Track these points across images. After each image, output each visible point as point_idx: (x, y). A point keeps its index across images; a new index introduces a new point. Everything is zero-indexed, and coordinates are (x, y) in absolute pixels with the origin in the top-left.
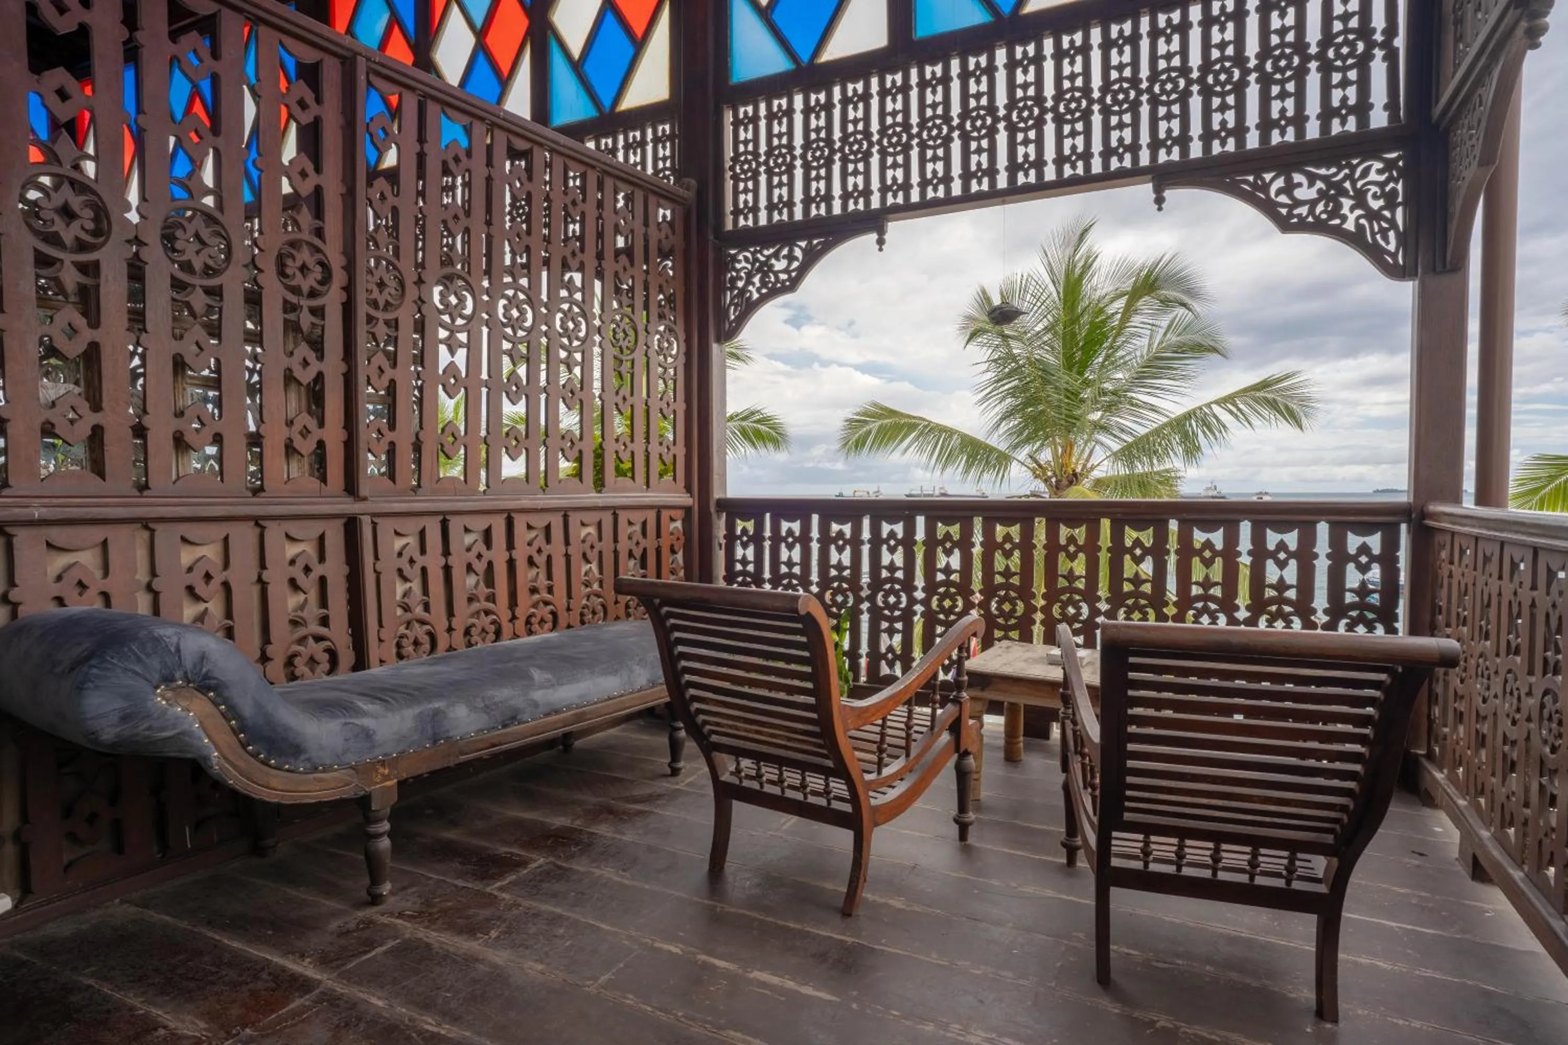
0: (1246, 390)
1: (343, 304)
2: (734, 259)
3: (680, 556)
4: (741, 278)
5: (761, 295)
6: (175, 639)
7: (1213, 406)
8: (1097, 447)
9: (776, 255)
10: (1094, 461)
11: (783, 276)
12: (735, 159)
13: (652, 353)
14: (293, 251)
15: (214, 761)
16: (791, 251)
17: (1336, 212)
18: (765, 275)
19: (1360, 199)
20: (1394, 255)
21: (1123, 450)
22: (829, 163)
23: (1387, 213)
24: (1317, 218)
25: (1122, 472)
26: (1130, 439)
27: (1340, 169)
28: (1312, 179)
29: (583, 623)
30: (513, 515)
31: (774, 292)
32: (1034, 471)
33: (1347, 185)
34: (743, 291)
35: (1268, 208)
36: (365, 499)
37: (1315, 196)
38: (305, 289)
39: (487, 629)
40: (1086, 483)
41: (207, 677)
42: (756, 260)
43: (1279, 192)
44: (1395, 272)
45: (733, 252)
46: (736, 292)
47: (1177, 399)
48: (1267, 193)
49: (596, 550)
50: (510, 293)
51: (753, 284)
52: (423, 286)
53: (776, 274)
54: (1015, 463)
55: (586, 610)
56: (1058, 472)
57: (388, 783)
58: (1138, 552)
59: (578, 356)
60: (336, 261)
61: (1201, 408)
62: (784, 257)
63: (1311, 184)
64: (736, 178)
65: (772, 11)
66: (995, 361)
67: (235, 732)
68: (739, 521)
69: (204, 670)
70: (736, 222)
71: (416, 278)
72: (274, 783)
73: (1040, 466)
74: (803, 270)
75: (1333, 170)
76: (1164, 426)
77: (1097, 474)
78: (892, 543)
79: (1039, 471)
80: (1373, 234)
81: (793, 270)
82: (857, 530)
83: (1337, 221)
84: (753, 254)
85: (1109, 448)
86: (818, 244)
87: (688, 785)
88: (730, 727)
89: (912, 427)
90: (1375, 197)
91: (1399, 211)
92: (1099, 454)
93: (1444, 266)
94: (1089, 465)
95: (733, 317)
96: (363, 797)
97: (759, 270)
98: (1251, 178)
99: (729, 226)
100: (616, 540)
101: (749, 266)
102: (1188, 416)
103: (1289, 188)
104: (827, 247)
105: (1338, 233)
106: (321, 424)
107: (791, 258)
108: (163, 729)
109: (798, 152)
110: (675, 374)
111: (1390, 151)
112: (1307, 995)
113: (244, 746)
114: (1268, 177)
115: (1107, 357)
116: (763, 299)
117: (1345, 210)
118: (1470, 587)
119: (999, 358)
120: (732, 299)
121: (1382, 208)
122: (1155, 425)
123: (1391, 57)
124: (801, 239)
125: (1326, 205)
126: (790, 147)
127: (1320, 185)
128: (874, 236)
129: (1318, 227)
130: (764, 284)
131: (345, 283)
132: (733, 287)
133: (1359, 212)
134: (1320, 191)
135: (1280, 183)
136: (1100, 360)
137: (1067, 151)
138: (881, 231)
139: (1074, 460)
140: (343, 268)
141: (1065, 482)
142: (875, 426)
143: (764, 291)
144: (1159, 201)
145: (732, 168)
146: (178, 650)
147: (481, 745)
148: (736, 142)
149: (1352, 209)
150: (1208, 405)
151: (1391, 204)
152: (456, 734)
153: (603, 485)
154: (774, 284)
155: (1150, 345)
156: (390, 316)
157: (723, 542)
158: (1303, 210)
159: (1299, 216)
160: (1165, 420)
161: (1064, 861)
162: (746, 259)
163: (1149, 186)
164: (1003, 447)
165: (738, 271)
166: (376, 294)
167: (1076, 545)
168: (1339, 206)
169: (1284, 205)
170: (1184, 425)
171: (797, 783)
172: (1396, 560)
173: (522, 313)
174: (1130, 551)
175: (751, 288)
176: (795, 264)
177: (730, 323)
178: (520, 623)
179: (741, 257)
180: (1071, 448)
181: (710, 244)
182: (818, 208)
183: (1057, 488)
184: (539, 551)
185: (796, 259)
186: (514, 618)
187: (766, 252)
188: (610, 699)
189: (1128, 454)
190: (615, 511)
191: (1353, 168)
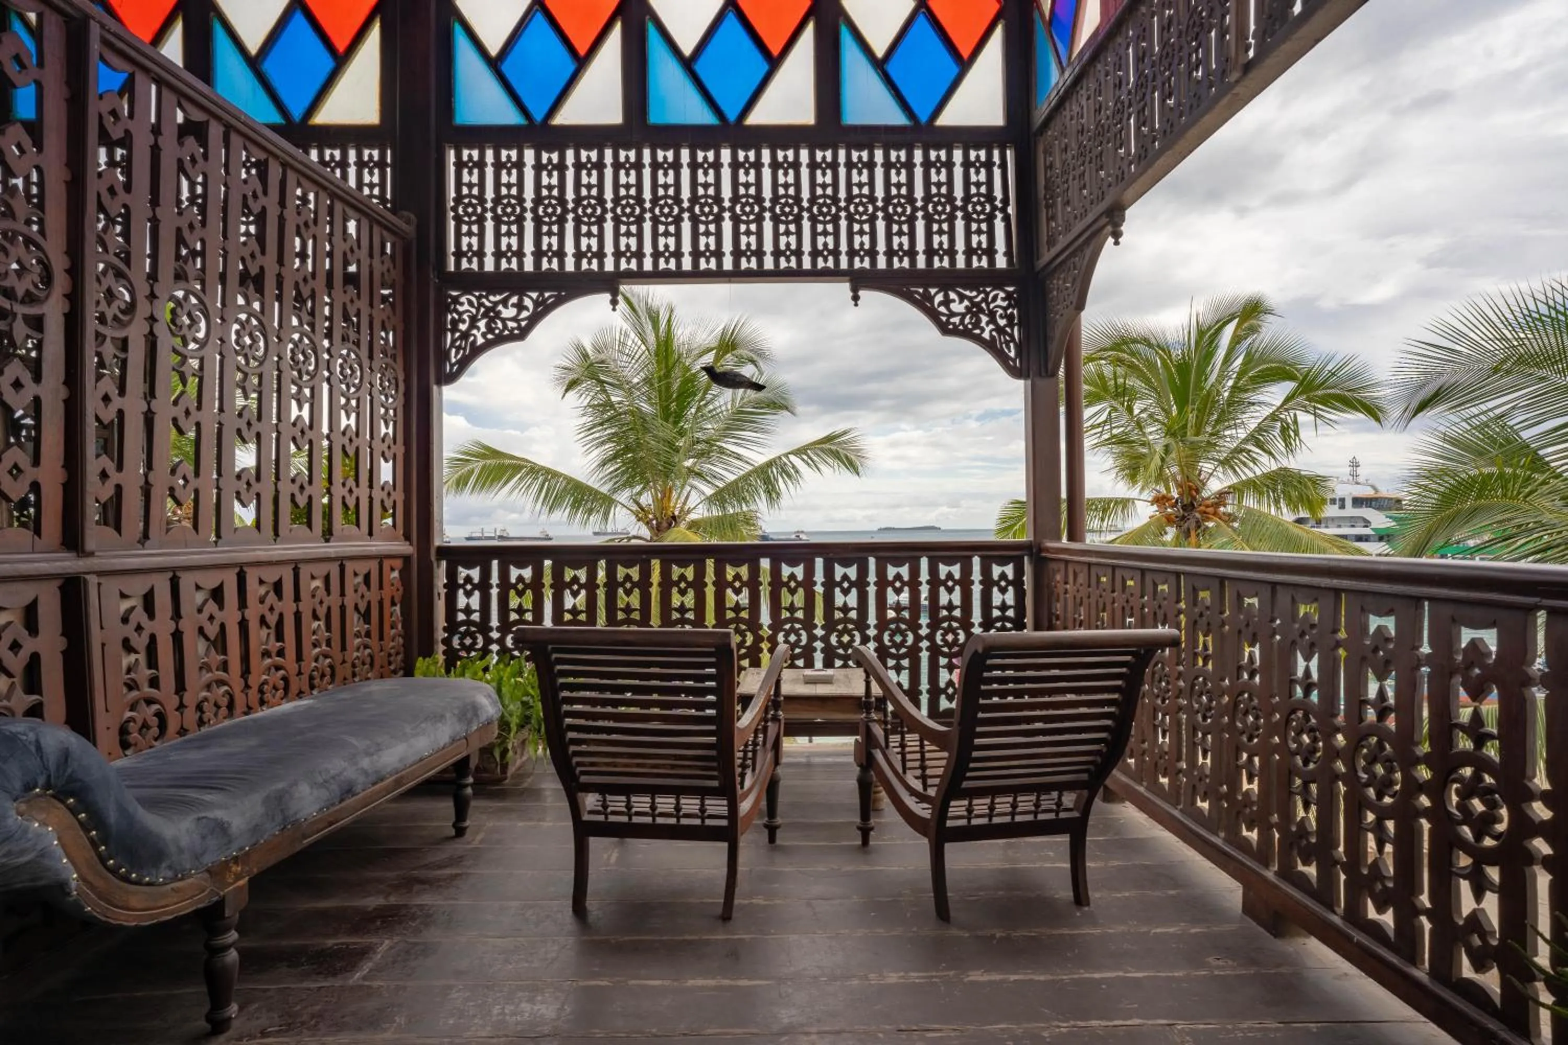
0: (815, 443)
1: (65, 315)
2: (456, 301)
3: (397, 608)
4: (464, 321)
5: (487, 341)
6: (32, 736)
7: (792, 457)
8: (693, 493)
9: (504, 302)
10: (691, 504)
11: (511, 324)
12: (459, 199)
13: (375, 393)
14: (7, 245)
15: (73, 884)
16: (521, 300)
17: (977, 325)
18: (492, 320)
19: (992, 315)
20: (1014, 361)
21: (715, 494)
22: (562, 221)
23: (1008, 329)
24: (965, 327)
25: (715, 513)
26: (721, 485)
27: (979, 293)
28: (962, 298)
29: (312, 687)
30: (245, 569)
31: (500, 340)
32: (636, 514)
33: (983, 305)
34: (465, 335)
35: (933, 314)
36: (91, 554)
37: (964, 311)
38: (20, 293)
39: (220, 703)
40: (683, 526)
41: (71, 779)
42: (481, 305)
43: (940, 304)
44: (1015, 373)
45: (454, 293)
46: (457, 335)
47: (760, 450)
48: (932, 302)
49: (325, 606)
50: (243, 317)
51: (478, 329)
52: (156, 301)
53: (504, 321)
54: (619, 506)
55: (315, 673)
56: (658, 515)
57: (241, 883)
58: (846, 585)
59: (307, 391)
60: (59, 263)
61: (780, 458)
62: (513, 305)
63: (961, 302)
64: (458, 220)
65: (502, 62)
66: (593, 407)
67: (94, 844)
68: (460, 569)
69: (69, 770)
70: (458, 264)
71: (148, 292)
72: (134, 902)
73: (642, 509)
74: (534, 320)
75: (974, 293)
76: (749, 474)
77: (693, 516)
78: (628, 585)
79: (641, 514)
80: (1001, 344)
81: (523, 320)
82: (592, 575)
83: (977, 331)
84: (479, 298)
85: (704, 494)
86: (550, 297)
87: (481, 842)
88: (607, 764)
89: (516, 469)
90: (1001, 317)
91: (1016, 329)
92: (694, 499)
93: (1047, 371)
94: (686, 507)
95: (453, 360)
96: (217, 902)
97: (485, 315)
98: (921, 290)
99: (452, 268)
100: (343, 594)
101: (474, 311)
102: (770, 464)
103: (947, 302)
104: (560, 301)
105: (978, 340)
106: (36, 462)
107: (520, 307)
108: (23, 852)
109: (529, 205)
110: (395, 415)
111: (1009, 285)
112: (1066, 893)
113: (103, 860)
114: (933, 291)
115: (699, 409)
116: (489, 345)
117: (983, 324)
118: (1085, 600)
119: (599, 405)
120: (454, 341)
121: (1006, 326)
122: (742, 473)
123: (1006, 219)
124: (533, 290)
125: (971, 318)
126: (521, 200)
127: (966, 303)
128: (607, 297)
129: (966, 334)
130: (490, 329)
131: (68, 290)
132: (455, 329)
133: (991, 327)
134: (966, 307)
135: (939, 298)
136: (693, 410)
137: (783, 247)
138: (615, 293)
139: (672, 504)
140: (66, 271)
141: (665, 524)
142: (478, 466)
143: (490, 336)
144: (856, 298)
145: (454, 209)
146: (39, 748)
147: (321, 826)
148: (459, 183)
149: (988, 324)
150: (786, 455)
151: (1011, 324)
152: (302, 816)
153: (331, 534)
154: (502, 331)
155: (733, 400)
156: (120, 334)
157: (443, 591)
158: (956, 320)
159: (954, 324)
160: (750, 468)
161: (860, 843)
162: (470, 303)
163: (847, 286)
164: (604, 489)
165: (460, 314)
166: (103, 306)
167: (796, 581)
168: (979, 321)
169: (944, 315)
170: (767, 472)
171: (670, 809)
172: (1023, 583)
173: (254, 340)
174: (839, 584)
175: (475, 332)
176: (525, 314)
177: (452, 366)
178: (253, 694)
179: (463, 299)
180: (671, 492)
181: (432, 284)
182: (550, 262)
183: (658, 530)
184: (271, 609)
185: (527, 309)
186: (247, 686)
187: (492, 298)
188: (421, 760)
189: (719, 498)
190: (342, 561)
191: (987, 294)
